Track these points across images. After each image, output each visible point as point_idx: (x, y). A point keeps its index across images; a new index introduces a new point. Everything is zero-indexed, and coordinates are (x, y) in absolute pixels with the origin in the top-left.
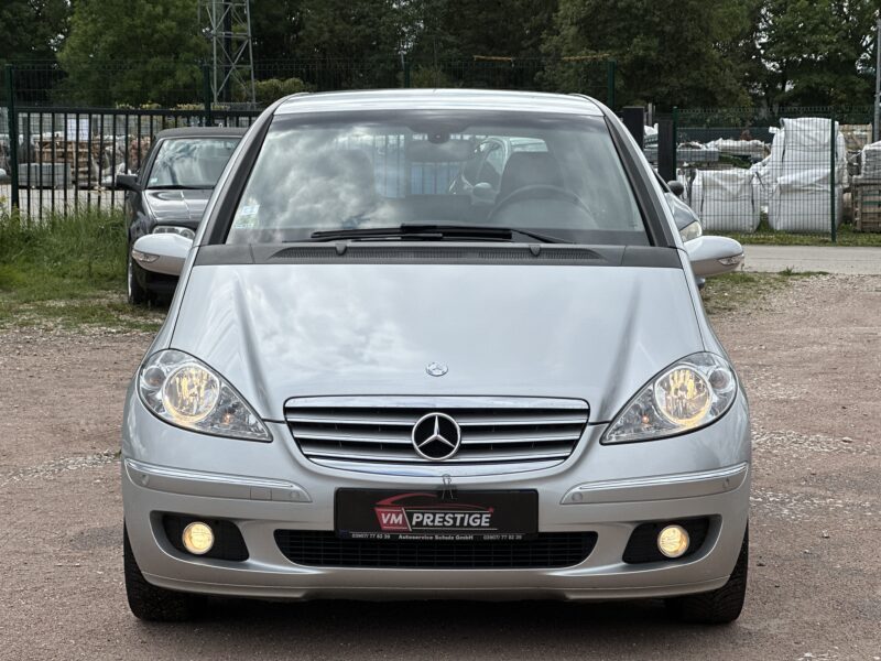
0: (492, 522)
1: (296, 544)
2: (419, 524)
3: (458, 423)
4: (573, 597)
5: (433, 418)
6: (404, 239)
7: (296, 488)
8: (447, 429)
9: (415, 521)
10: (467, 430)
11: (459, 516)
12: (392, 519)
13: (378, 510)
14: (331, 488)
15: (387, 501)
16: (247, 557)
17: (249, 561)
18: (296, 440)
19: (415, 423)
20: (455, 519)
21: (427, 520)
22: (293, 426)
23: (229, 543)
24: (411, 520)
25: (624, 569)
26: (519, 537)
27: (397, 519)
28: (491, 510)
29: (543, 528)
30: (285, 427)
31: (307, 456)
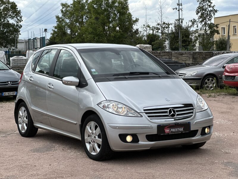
0: (183, 130)
1: (150, 138)
2: (172, 131)
3: (176, 110)
4: (194, 143)
5: (171, 109)
6: (130, 75)
7: (150, 126)
8: (174, 111)
9: (171, 130)
10: (177, 111)
11: (178, 129)
12: (167, 131)
13: (165, 129)
14: (156, 125)
15: (166, 127)
16: (139, 141)
17: (139, 142)
18: (148, 116)
19: (168, 111)
20: (177, 130)
21: (173, 131)
22: (146, 113)
23: (135, 139)
24: (170, 130)
25: (201, 137)
26: (188, 132)
27: (168, 131)
28: (183, 127)
29: (191, 130)
30: (145, 113)
31: (151, 119)
